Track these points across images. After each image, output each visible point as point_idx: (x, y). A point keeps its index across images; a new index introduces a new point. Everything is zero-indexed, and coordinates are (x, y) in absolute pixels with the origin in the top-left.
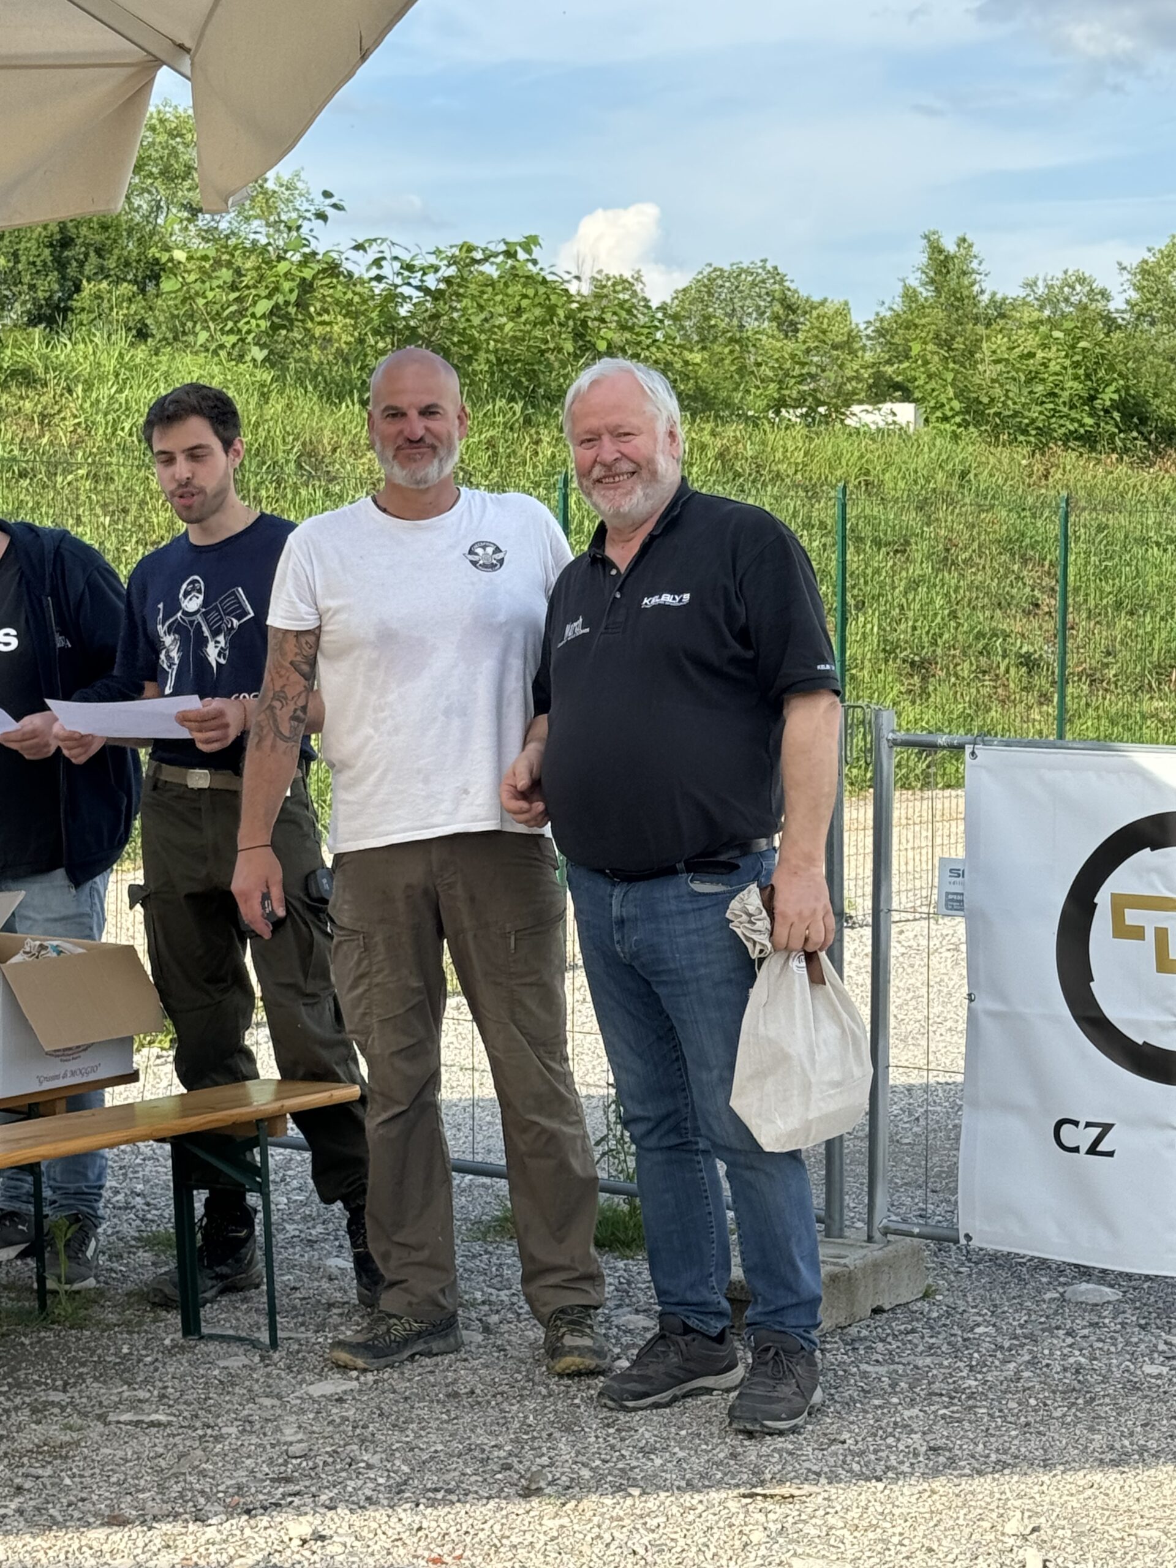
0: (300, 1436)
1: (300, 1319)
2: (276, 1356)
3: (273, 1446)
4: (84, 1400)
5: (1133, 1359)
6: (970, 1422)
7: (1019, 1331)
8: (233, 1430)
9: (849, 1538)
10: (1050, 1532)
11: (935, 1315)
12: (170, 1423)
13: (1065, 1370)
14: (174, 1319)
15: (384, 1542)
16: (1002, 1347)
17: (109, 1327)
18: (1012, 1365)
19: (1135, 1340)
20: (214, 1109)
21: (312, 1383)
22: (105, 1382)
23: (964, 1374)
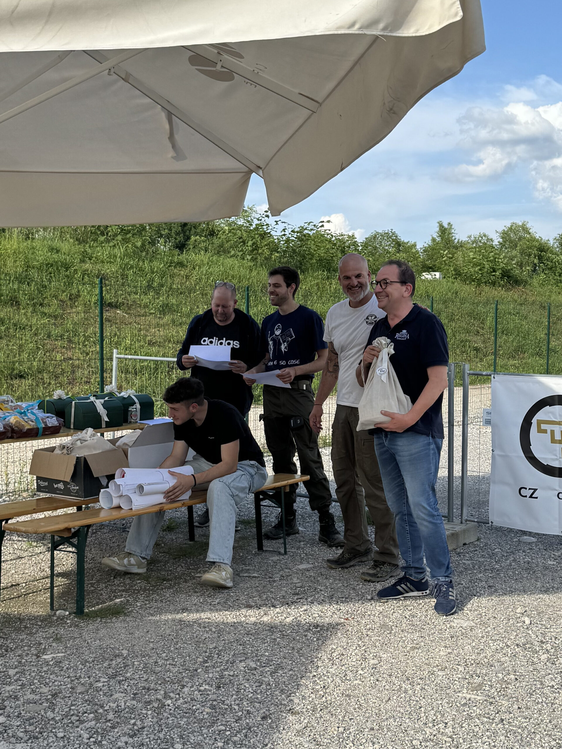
0: (298, 581)
2: (287, 557)
3: (291, 584)
5: (545, 559)
6: (499, 578)
7: (508, 551)
8: (278, 579)
9: (470, 614)
10: (530, 612)
11: (482, 546)
12: (259, 577)
13: (525, 563)
14: (255, 545)
15: (330, 613)
16: (504, 556)
18: (508, 561)
19: (544, 554)
21: (299, 565)
22: (237, 564)
23: (494, 564)
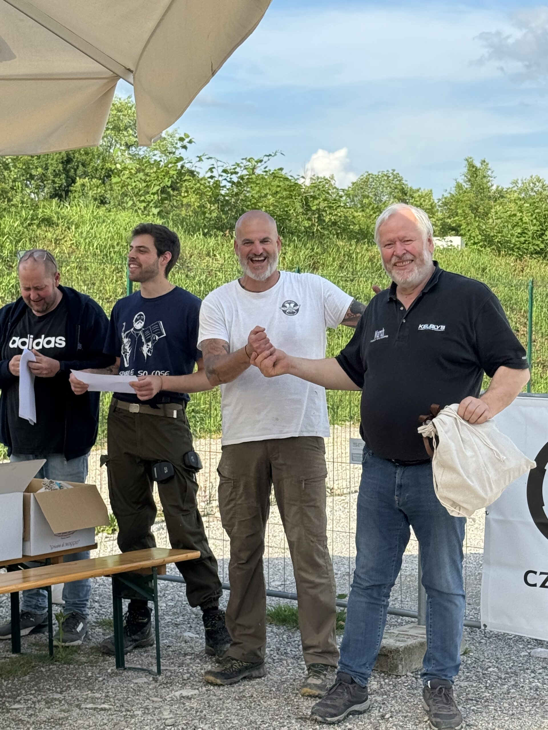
0: (171, 716)
1: (171, 661)
2: (160, 678)
3: (158, 720)
4: (70, 698)
6: (486, 713)
7: (509, 670)
8: (139, 713)
11: (469, 662)
12: (110, 709)
13: (531, 689)
14: (113, 660)
16: (501, 678)
17: (82, 663)
18: (506, 686)
20: (132, 562)
21: (177, 691)
22: (80, 689)
23: (483, 690)
